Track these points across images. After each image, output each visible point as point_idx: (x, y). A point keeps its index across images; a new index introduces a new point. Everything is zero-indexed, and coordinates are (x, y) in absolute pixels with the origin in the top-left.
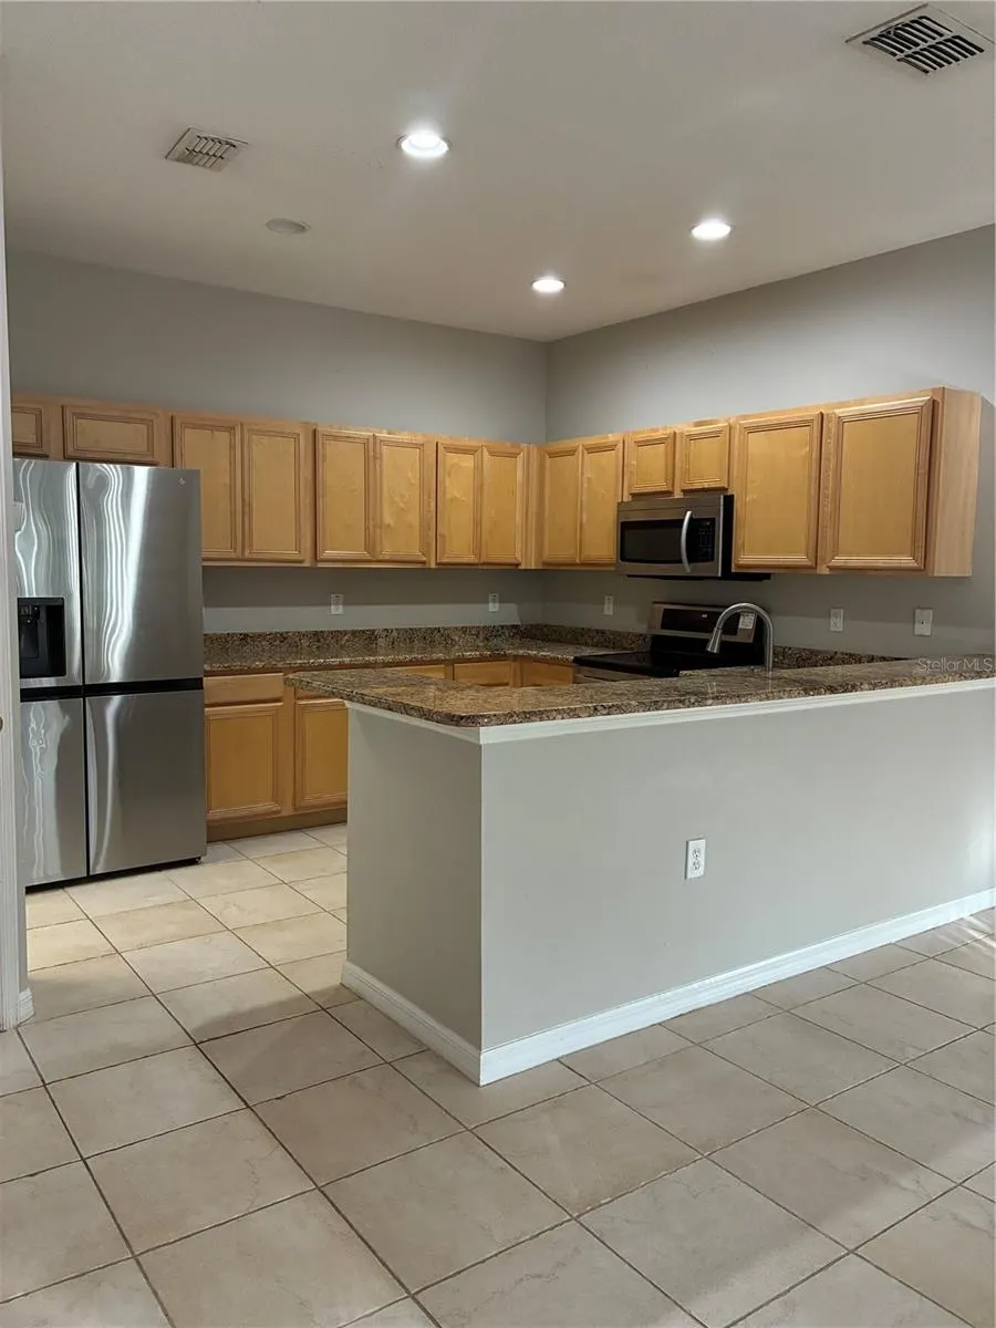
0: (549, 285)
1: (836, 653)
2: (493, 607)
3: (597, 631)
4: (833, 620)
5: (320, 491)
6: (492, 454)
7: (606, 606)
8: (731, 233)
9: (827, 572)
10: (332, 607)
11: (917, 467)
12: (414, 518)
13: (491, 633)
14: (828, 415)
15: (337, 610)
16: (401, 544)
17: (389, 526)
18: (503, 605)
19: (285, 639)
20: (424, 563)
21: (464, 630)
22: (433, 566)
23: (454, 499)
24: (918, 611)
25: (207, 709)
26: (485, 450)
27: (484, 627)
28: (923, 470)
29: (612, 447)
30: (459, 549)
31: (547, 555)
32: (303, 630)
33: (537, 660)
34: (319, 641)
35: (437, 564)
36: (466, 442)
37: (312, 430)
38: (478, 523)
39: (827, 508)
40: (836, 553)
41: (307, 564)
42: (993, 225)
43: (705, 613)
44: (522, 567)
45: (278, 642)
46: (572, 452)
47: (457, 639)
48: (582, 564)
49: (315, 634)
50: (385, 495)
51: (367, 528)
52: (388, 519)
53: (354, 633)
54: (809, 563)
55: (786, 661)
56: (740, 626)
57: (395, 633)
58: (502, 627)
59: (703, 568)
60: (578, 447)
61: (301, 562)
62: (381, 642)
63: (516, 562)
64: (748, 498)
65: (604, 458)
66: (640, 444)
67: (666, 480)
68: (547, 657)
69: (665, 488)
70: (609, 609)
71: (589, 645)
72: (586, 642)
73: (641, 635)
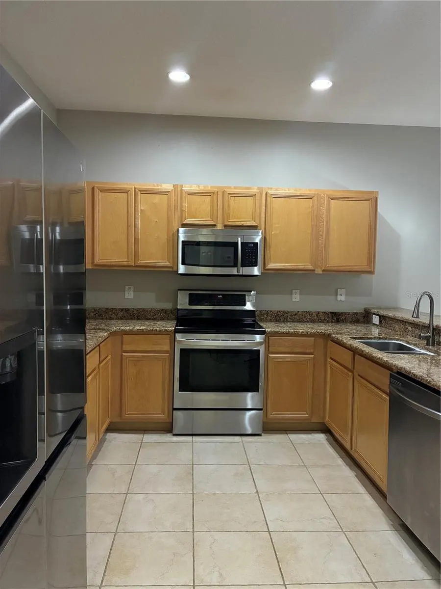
4: (294, 296)
7: (126, 292)
9: (321, 272)
24: (339, 290)
29: (165, 193)
39: (321, 241)
40: (327, 263)
43: (220, 295)
46: (125, 191)
48: (136, 266)
54: (313, 268)
60: (131, 188)
64: (273, 233)
65: (156, 199)
66: (191, 194)
67: (212, 218)
68: (145, 331)
69: (212, 223)
70: (130, 295)
71: (113, 319)
72: (111, 318)
73: (163, 310)
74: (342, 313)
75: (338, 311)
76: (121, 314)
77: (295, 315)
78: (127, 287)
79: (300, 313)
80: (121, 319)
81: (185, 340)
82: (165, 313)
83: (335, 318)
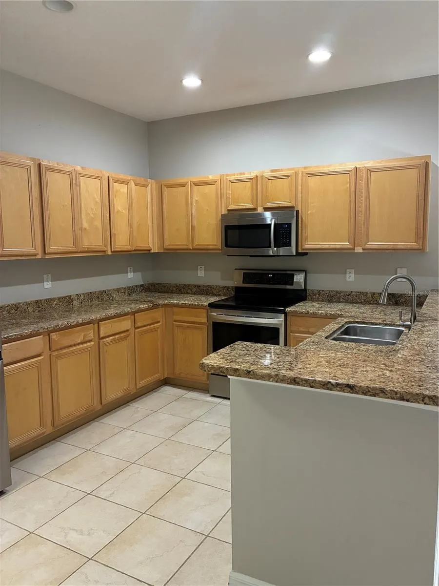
0: (192, 82)
1: (352, 292)
2: (130, 275)
3: (195, 286)
4: (348, 275)
5: (45, 205)
6: (136, 184)
7: (199, 271)
8: (331, 58)
9: (361, 251)
10: (45, 283)
11: (418, 197)
12: (98, 223)
13: (131, 290)
14: (359, 168)
15: (48, 285)
16: (94, 241)
17: (85, 229)
18: (135, 273)
19: (18, 308)
20: (105, 252)
21: (118, 290)
22: (110, 253)
23: (118, 211)
24: (398, 269)
25: (5, 368)
26: (132, 181)
27: (128, 287)
28: (421, 198)
29: (213, 183)
30: (122, 242)
31: (167, 244)
32: (28, 300)
33: (177, 306)
34: (39, 307)
35: (111, 252)
36: (122, 176)
37: (37, 163)
38: (131, 226)
39: (361, 218)
40: (368, 241)
41: (39, 257)
42: (438, 75)
43: (270, 274)
44: (152, 251)
45: (14, 310)
46: (183, 185)
47: (114, 296)
48: (193, 249)
49: (37, 302)
50: (83, 209)
51: (74, 231)
52: (85, 225)
53: (59, 299)
54: (351, 247)
55: (321, 297)
56: (295, 281)
57: (82, 297)
58: (136, 286)
59: (282, 251)
60: (188, 182)
61: (35, 255)
62: (75, 303)
63: (148, 248)
64: (309, 212)
65: (207, 189)
66: (233, 182)
67: (252, 202)
68: (187, 304)
69: (252, 207)
70: (201, 273)
71: (189, 294)
72: (187, 292)
73: (225, 287)
74: (401, 295)
75: (396, 292)
76: (194, 290)
77: (348, 295)
78: (199, 267)
79: (353, 293)
80: (195, 294)
81: (215, 314)
82: (228, 290)
83: (393, 300)
